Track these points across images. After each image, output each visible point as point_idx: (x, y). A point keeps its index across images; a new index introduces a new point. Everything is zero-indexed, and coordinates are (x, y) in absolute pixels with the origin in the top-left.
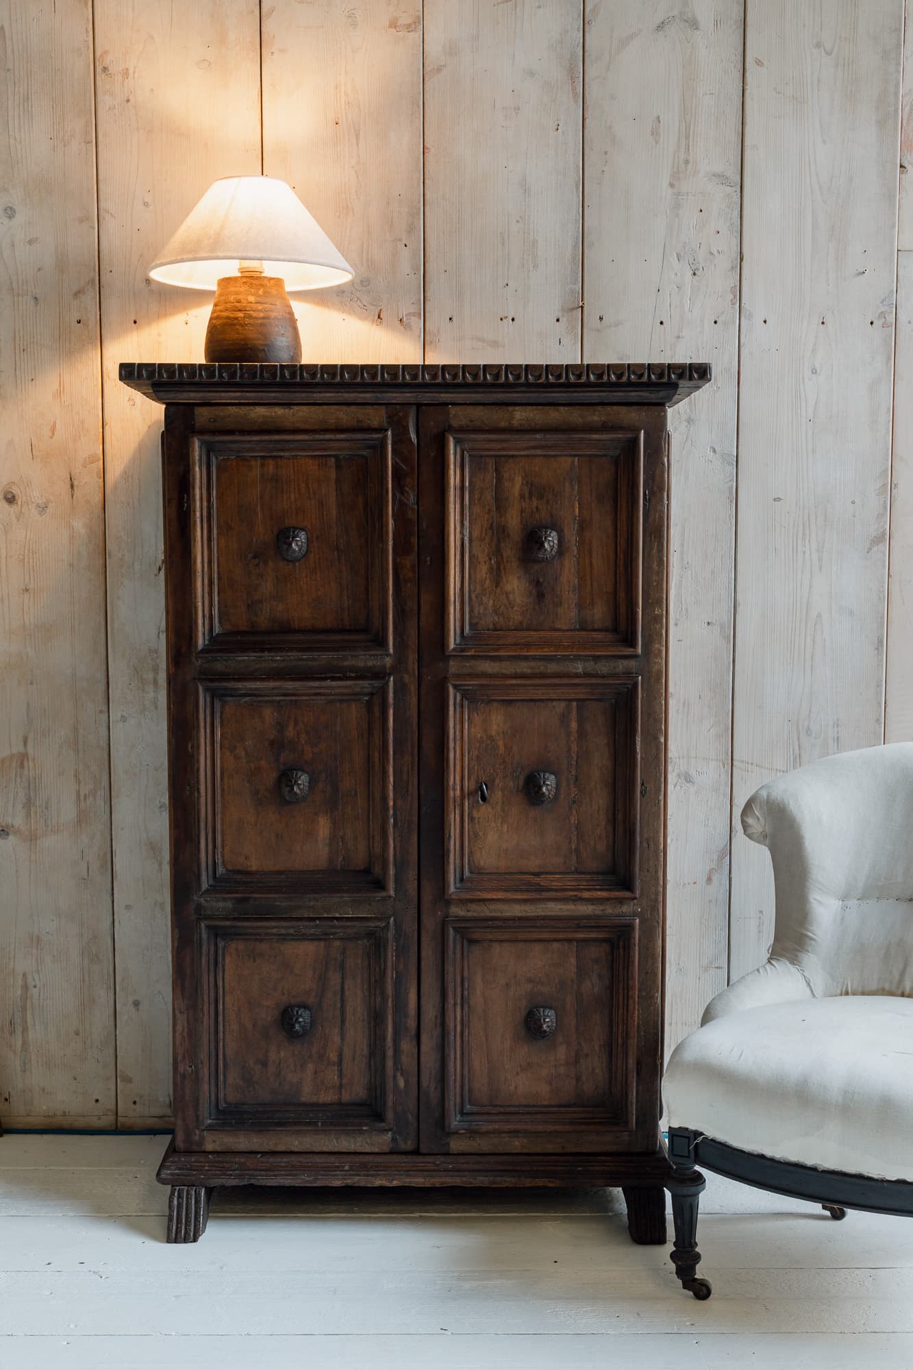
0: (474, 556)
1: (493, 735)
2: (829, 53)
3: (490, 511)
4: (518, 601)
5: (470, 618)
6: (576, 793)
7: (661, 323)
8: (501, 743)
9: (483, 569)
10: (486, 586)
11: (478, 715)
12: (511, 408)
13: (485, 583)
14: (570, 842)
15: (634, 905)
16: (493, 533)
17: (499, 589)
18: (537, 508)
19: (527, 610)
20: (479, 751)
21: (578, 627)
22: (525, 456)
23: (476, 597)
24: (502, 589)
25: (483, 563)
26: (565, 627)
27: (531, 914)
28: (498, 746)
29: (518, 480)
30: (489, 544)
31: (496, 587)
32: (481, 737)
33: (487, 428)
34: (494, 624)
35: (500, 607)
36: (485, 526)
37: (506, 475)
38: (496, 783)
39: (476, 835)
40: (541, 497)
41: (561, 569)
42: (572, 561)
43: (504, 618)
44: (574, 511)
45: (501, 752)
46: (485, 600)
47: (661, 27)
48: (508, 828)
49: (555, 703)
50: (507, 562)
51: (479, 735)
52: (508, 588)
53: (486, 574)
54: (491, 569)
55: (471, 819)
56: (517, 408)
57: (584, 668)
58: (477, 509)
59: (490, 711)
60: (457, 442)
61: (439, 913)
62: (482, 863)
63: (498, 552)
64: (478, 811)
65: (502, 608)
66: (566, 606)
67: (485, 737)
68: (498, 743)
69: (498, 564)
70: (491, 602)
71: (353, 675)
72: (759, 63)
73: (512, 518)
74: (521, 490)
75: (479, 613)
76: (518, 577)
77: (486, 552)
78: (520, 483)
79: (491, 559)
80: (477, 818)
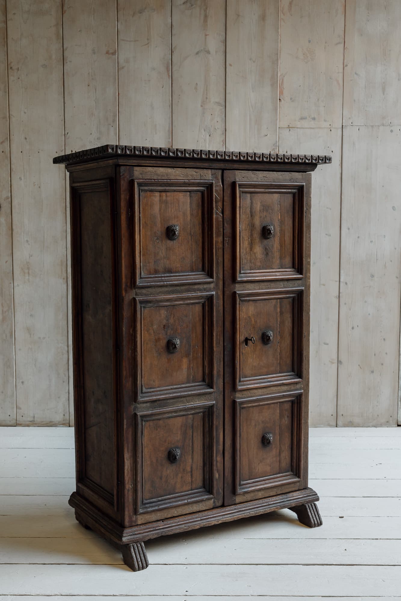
0: (243, 237)
1: (250, 316)
2: (254, 62)
3: (249, 217)
4: (259, 257)
5: (242, 265)
8: (253, 320)
9: (246, 243)
10: (247, 250)
11: (244, 307)
14: (277, 360)
15: (301, 384)
16: (250, 226)
17: (252, 252)
18: (266, 216)
19: (262, 261)
20: (245, 323)
21: (280, 267)
22: (261, 193)
23: (244, 255)
24: (253, 251)
25: (246, 240)
30: (248, 232)
31: (251, 251)
32: (246, 317)
34: (250, 267)
35: (252, 259)
36: (247, 224)
37: (254, 202)
39: (244, 360)
40: (267, 211)
41: (275, 242)
42: (279, 239)
43: (254, 264)
44: (278, 217)
45: (253, 323)
46: (247, 257)
47: (197, 53)
48: (255, 356)
49: (272, 301)
50: (255, 239)
52: (255, 251)
53: (247, 245)
54: (249, 243)
55: (242, 354)
57: (284, 285)
58: (244, 217)
59: (249, 305)
61: (232, 397)
62: (246, 373)
63: (252, 235)
64: (245, 350)
66: (276, 258)
67: (247, 317)
69: (251, 240)
70: (249, 257)
72: (230, 65)
73: (257, 220)
74: (260, 208)
75: (245, 262)
76: (259, 247)
77: (247, 235)
78: (260, 205)
79: (249, 239)
80: (245, 353)
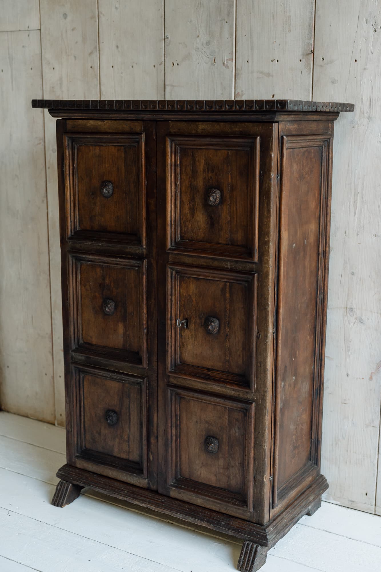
0: (182, 201)
1: (191, 294)
3: (189, 177)
4: (202, 226)
5: (181, 233)
6: (228, 331)
7: (356, 61)
8: (194, 299)
9: (187, 208)
10: (188, 217)
11: (184, 283)
12: (197, 123)
13: (187, 215)
14: (225, 356)
15: (253, 396)
16: (191, 189)
17: (194, 219)
18: (211, 177)
19: (206, 231)
20: (184, 302)
21: (230, 243)
22: (205, 149)
23: (183, 222)
24: (195, 219)
25: (187, 205)
26: (223, 242)
27: (205, 389)
28: (193, 300)
29: (203, 162)
30: (189, 195)
31: (193, 218)
32: (186, 295)
33: (186, 134)
34: (191, 237)
35: (194, 229)
37: (197, 159)
38: (192, 320)
39: (183, 344)
40: (213, 172)
41: (222, 211)
42: (227, 207)
43: (196, 234)
44: (228, 180)
45: (194, 304)
46: (187, 224)
48: (197, 344)
49: (219, 282)
50: (197, 205)
51: (184, 294)
52: (198, 219)
53: (188, 210)
54: (190, 209)
55: (181, 336)
56: (200, 123)
57: (231, 266)
58: (184, 176)
59: (189, 281)
60: (172, 141)
61: (165, 380)
62: (186, 359)
63: (193, 199)
64: (184, 332)
65: (195, 229)
66: (224, 231)
67: (187, 296)
68: (193, 299)
69: (193, 205)
70: (190, 226)
71: (130, 256)
73: (200, 182)
74: (204, 167)
75: (185, 231)
76: (203, 214)
77: (188, 198)
78: (203, 163)
79: (190, 204)
80: (184, 336)
